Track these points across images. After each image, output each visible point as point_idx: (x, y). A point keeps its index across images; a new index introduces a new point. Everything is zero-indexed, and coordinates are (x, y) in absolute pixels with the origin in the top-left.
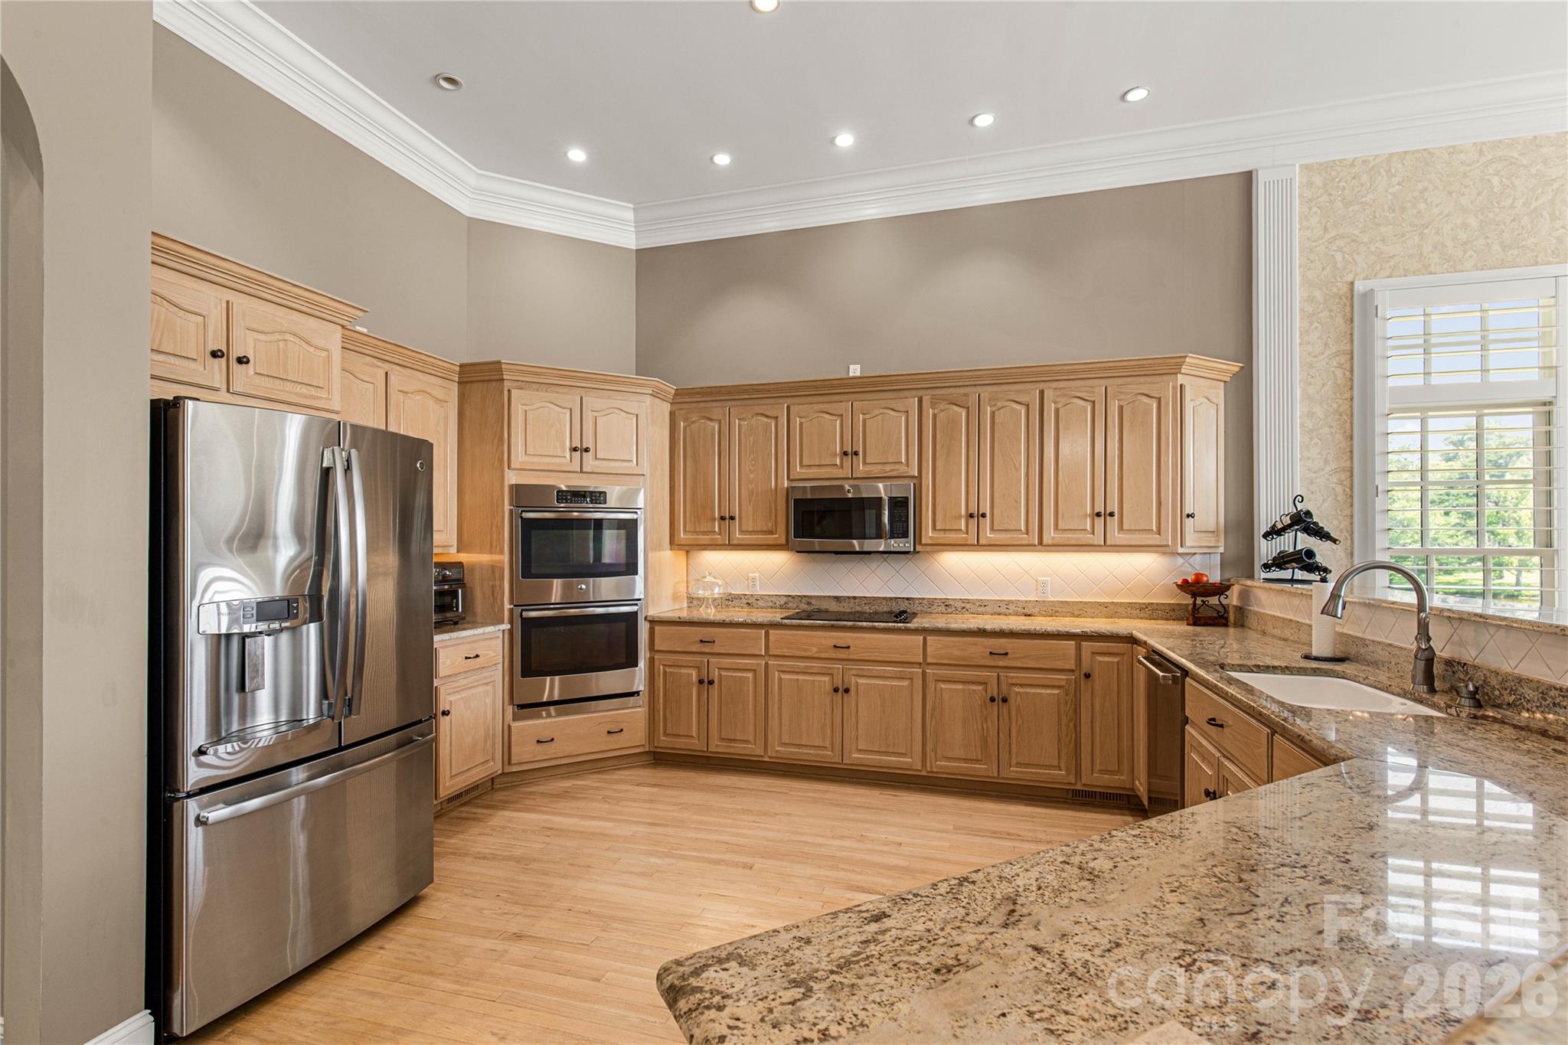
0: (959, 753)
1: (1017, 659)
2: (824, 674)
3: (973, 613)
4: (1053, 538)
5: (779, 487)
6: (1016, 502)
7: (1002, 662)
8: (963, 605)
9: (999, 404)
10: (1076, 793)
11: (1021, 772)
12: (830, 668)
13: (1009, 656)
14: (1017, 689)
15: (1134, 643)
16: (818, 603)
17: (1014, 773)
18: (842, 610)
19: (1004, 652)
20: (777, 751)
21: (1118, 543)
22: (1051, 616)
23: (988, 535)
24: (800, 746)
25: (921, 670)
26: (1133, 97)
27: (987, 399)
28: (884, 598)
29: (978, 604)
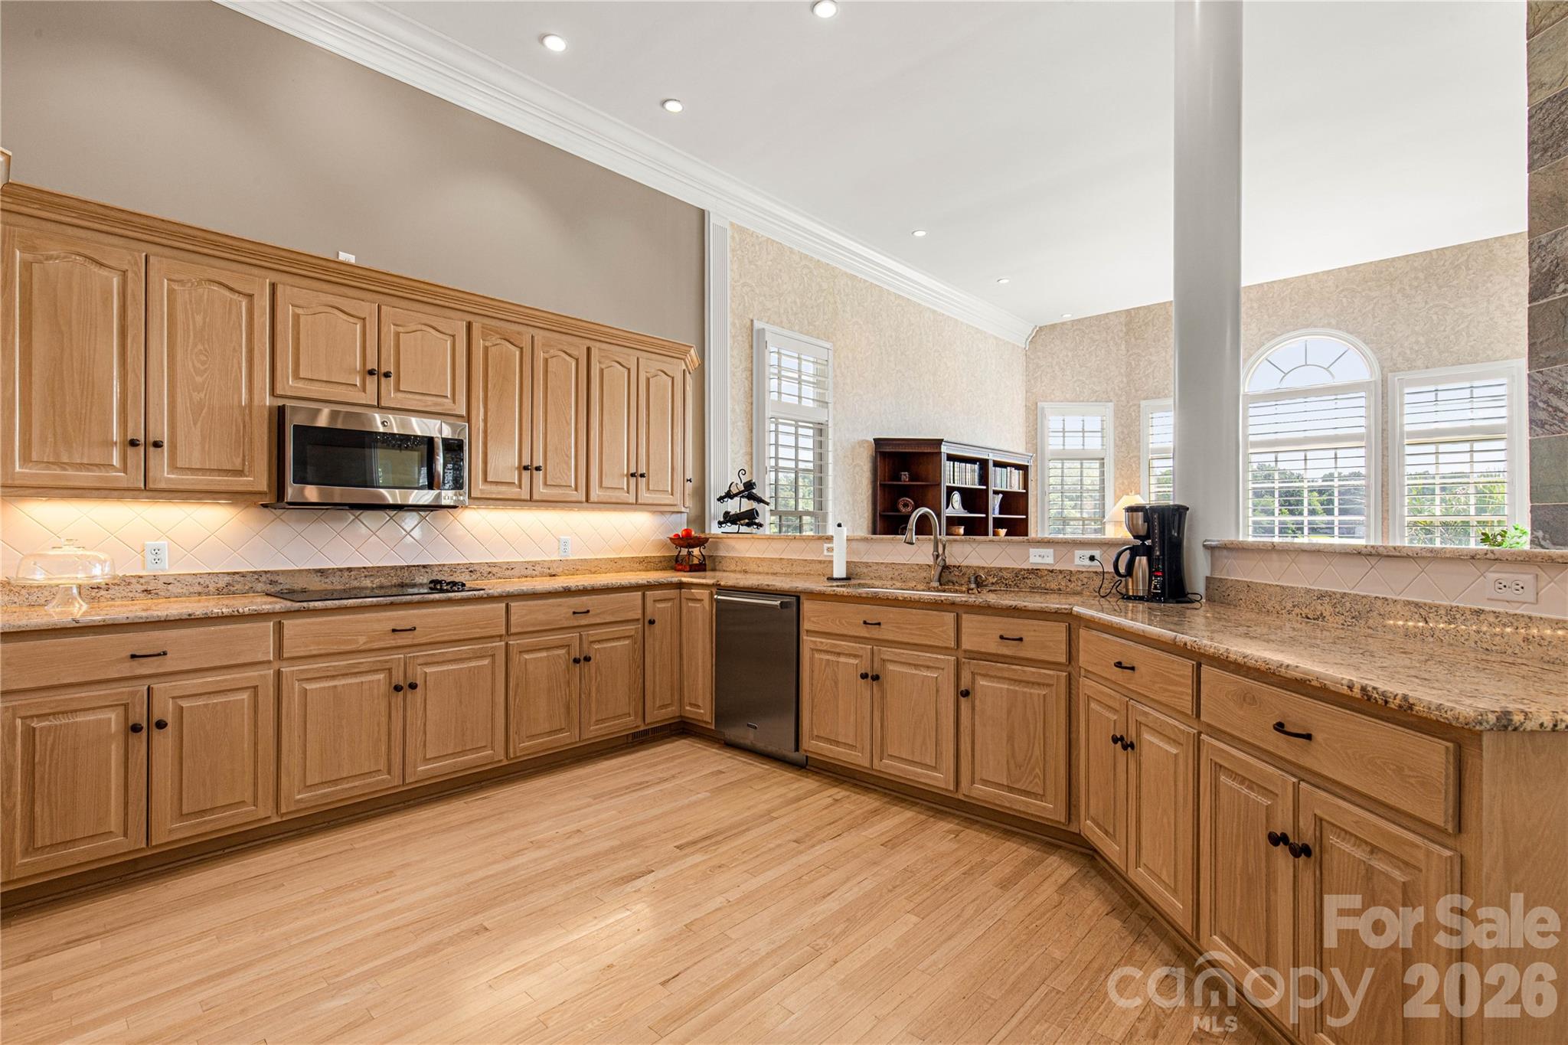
0: (546, 728)
1: (598, 615)
2: (376, 671)
3: (500, 578)
4: (598, 496)
5: (256, 402)
6: (567, 456)
7: (584, 621)
8: (489, 570)
9: (552, 352)
10: (645, 732)
11: (601, 729)
12: (386, 661)
13: (591, 613)
14: (596, 646)
15: (680, 589)
16: (288, 581)
17: (594, 731)
18: (330, 587)
19: (585, 610)
20: (299, 801)
21: (647, 502)
22: (573, 575)
23: (541, 491)
24: (335, 782)
25: (503, 643)
26: (670, 106)
27: (540, 344)
28: (393, 568)
29: (505, 567)
